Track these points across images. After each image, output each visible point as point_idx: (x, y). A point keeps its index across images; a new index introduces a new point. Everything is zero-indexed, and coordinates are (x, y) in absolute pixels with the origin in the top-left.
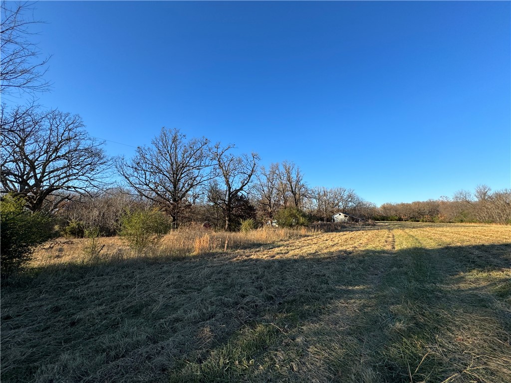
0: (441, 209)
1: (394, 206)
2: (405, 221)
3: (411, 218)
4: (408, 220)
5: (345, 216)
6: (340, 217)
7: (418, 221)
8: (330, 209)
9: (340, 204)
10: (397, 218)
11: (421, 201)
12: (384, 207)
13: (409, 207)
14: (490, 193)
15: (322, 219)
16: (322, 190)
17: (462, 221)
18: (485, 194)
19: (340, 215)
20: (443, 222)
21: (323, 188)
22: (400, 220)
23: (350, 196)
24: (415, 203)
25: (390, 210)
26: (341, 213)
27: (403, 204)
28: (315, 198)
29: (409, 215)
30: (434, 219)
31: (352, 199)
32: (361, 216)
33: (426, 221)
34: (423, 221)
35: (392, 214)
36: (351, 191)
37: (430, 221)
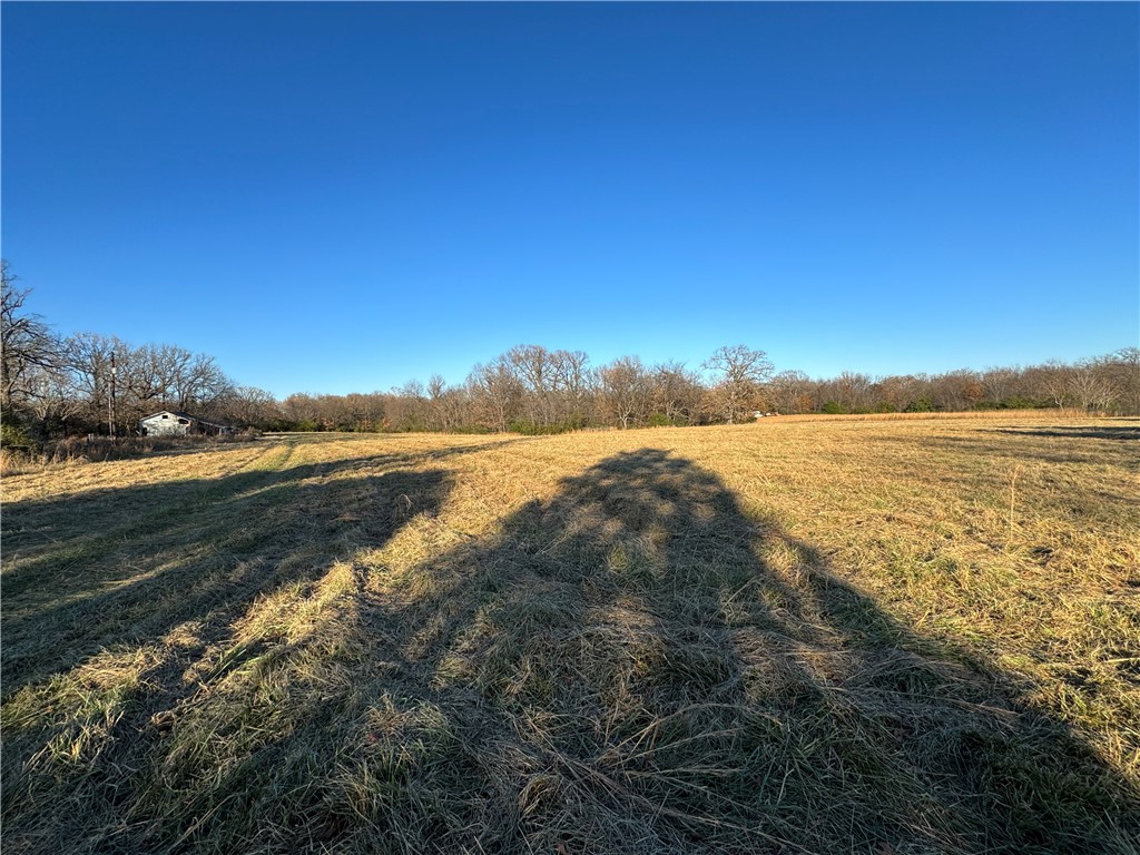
0: (387, 409)
1: (312, 400)
2: (330, 430)
3: (341, 425)
4: (334, 430)
5: (181, 421)
6: (162, 424)
7: (351, 431)
8: (134, 401)
9: (169, 390)
10: (314, 425)
11: (362, 393)
12: (291, 403)
13: (339, 403)
14: (444, 389)
15: (102, 430)
16: (111, 345)
17: (409, 430)
18: (438, 389)
19: (165, 417)
20: (387, 432)
21: (116, 340)
22: (321, 428)
23: (200, 372)
24: (351, 397)
25: (302, 408)
26: (168, 414)
27: (329, 398)
28: (81, 366)
29: (337, 420)
30: (377, 426)
31: (206, 379)
32: (227, 420)
33: (364, 431)
34: (359, 431)
35: (306, 418)
36: (206, 360)
37: (369, 431)
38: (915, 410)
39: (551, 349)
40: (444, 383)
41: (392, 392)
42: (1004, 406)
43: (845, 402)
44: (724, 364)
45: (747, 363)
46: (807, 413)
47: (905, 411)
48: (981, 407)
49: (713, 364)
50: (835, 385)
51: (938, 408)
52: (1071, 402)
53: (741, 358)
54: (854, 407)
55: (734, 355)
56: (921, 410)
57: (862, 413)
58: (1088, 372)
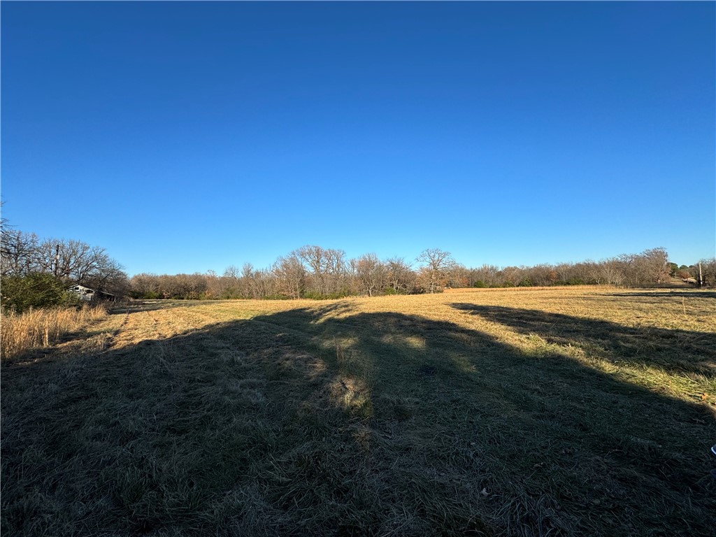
0: (209, 285)
2: (168, 298)
3: (175, 295)
4: (170, 298)
5: (88, 291)
7: (183, 299)
10: (157, 295)
12: (140, 280)
13: (173, 281)
14: (253, 271)
17: (228, 298)
18: (249, 271)
19: (77, 288)
20: (209, 299)
22: (161, 297)
23: (95, 258)
24: (180, 276)
25: (148, 283)
26: (79, 287)
27: (166, 277)
29: (172, 291)
30: (200, 295)
33: (191, 299)
34: (188, 299)
35: (151, 290)
36: (99, 251)
37: (195, 299)
38: (523, 286)
39: (325, 248)
40: (252, 268)
41: (208, 273)
42: (568, 284)
43: (487, 282)
44: (428, 260)
45: (440, 258)
46: (466, 287)
47: (518, 286)
48: (557, 284)
49: (422, 259)
50: (479, 271)
51: (535, 285)
52: (603, 281)
53: (437, 255)
54: (491, 284)
55: (433, 254)
56: (527, 286)
57: (496, 287)
58: (605, 266)
